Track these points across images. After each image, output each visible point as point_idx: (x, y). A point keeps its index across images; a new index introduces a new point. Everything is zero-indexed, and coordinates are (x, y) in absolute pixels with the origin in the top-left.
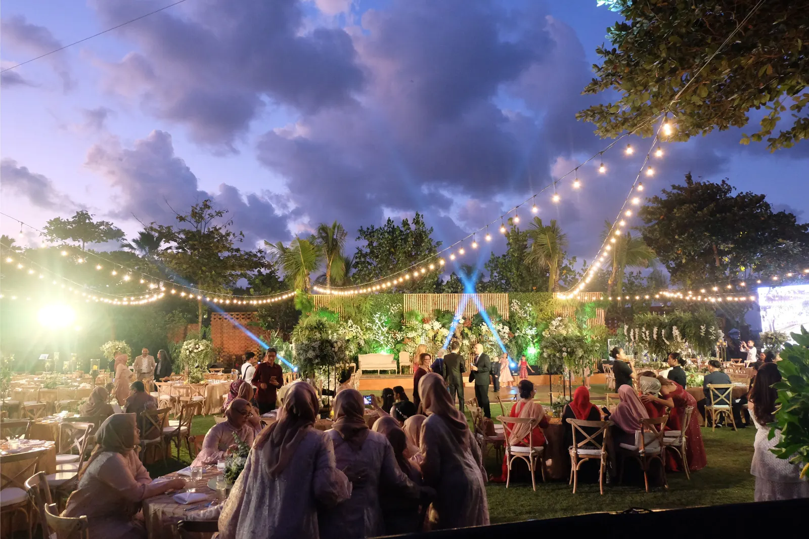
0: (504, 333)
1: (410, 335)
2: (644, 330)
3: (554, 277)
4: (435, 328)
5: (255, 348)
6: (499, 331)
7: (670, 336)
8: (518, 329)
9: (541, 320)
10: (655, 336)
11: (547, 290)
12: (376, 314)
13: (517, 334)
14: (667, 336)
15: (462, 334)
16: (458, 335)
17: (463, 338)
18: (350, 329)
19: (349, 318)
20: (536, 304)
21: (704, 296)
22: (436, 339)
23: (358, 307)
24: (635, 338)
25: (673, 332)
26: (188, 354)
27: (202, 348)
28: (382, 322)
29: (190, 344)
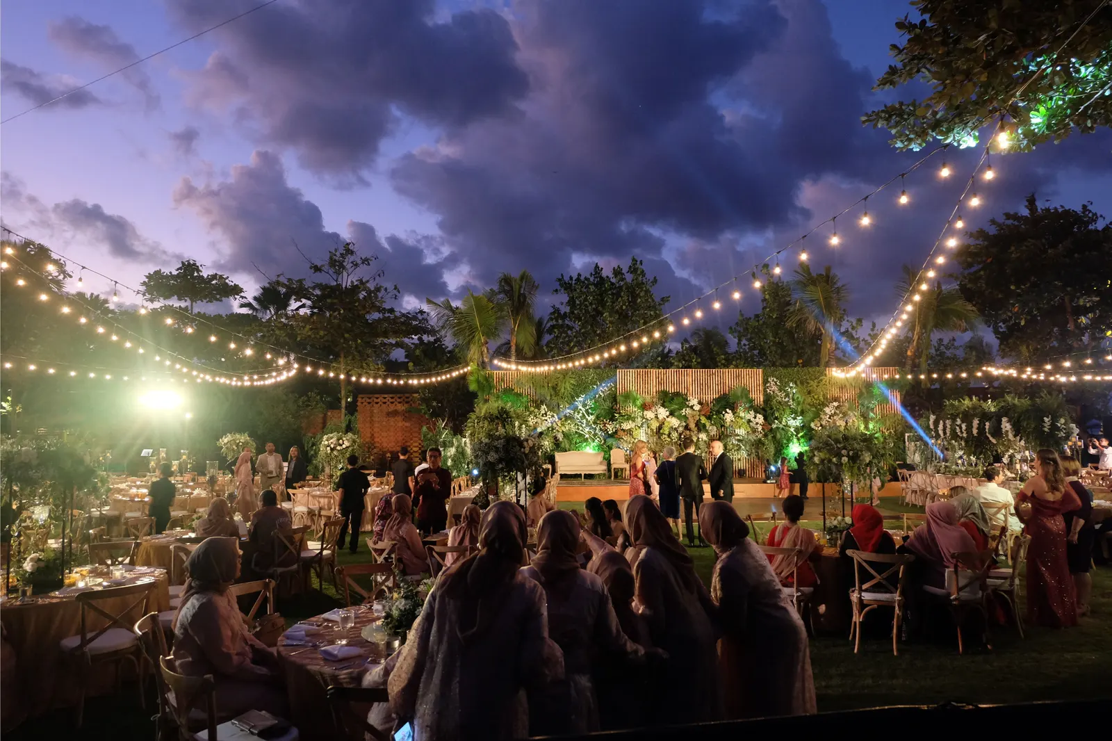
0: (757, 423)
1: (627, 426)
2: (959, 422)
3: (829, 346)
4: (661, 417)
5: (415, 442)
6: (749, 421)
7: (997, 432)
8: (776, 418)
9: (808, 407)
10: (975, 431)
11: (818, 365)
12: (578, 397)
13: (774, 426)
14: (992, 431)
15: (697, 425)
16: (692, 426)
17: (699, 430)
18: (543, 418)
19: (542, 403)
20: (802, 383)
21: (1049, 373)
22: (661, 431)
23: (554, 388)
24: (945, 433)
25: (1002, 426)
26: (329, 452)
27: (346, 444)
28: (588, 408)
29: (332, 438)
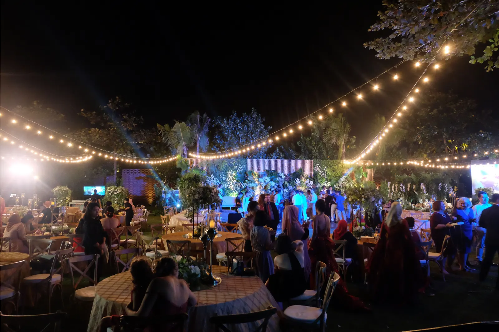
0: (310, 185)
1: (250, 185)
2: (401, 185)
3: (342, 150)
4: (267, 181)
5: (150, 192)
6: (307, 184)
7: (418, 189)
8: (319, 183)
9: (333, 178)
10: (408, 189)
11: (337, 158)
12: (228, 171)
13: (318, 186)
14: (416, 189)
15: (283, 185)
16: (281, 185)
17: (284, 188)
18: (212, 181)
19: (212, 173)
20: (331, 167)
21: (437, 164)
22: (267, 188)
23: (217, 167)
24: (395, 190)
25: (421, 187)
26: (110, 195)
27: (119, 191)
28: (233, 176)
29: (112, 188)
